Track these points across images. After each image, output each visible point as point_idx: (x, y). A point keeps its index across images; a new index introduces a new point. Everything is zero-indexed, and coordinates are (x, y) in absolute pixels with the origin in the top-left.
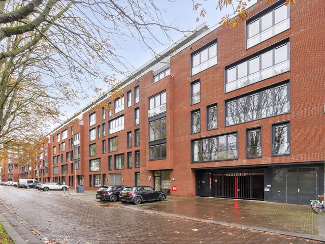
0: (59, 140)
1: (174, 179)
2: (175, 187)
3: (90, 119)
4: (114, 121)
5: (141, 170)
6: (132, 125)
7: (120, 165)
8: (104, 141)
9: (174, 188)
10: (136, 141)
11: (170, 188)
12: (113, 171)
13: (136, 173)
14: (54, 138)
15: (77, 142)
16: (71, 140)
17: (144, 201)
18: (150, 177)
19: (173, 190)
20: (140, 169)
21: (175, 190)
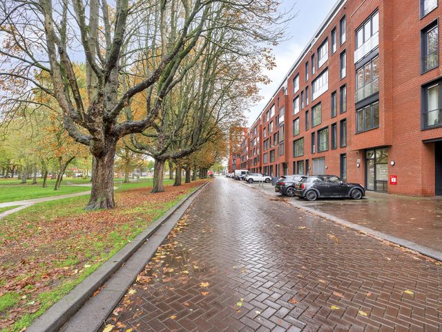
0: (268, 120)
1: (392, 163)
2: (395, 177)
3: (294, 85)
4: (318, 81)
5: (348, 150)
6: (337, 80)
7: (325, 145)
8: (307, 112)
9: (394, 180)
10: (341, 104)
11: (386, 179)
12: (317, 155)
13: (343, 156)
14: (264, 117)
15: (282, 119)
16: (277, 117)
17: (322, 197)
18: (359, 160)
19: (391, 183)
20: (347, 148)
21: (395, 183)
